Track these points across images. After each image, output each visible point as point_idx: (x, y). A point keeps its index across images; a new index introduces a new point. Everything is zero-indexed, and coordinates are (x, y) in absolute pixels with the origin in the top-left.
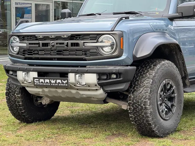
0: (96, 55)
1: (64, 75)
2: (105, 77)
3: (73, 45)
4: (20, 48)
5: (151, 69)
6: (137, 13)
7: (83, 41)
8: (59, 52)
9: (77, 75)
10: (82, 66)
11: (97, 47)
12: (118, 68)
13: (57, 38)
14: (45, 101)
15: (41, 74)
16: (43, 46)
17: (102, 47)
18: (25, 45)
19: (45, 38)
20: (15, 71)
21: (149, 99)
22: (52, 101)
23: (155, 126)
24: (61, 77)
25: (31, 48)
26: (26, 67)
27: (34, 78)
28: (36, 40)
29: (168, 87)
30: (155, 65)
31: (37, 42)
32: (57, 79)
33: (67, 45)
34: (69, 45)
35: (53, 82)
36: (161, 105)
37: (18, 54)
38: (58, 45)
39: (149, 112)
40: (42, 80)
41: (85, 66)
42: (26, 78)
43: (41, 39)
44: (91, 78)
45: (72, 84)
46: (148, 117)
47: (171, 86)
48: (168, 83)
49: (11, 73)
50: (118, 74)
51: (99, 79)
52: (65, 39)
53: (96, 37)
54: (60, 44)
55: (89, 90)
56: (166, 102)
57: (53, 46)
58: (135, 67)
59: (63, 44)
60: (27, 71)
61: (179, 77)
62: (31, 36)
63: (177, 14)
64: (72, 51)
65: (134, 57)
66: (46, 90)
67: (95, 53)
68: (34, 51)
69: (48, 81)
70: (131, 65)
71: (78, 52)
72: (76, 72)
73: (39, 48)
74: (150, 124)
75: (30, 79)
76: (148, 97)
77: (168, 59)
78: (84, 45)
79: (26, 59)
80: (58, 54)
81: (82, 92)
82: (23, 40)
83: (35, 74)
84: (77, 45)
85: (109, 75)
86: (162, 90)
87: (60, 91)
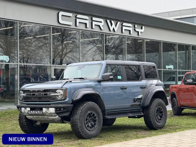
0: (55, 99)
1: (41, 109)
2: (58, 110)
3: (45, 94)
4: (23, 96)
5: (81, 106)
6: (84, 79)
7: (49, 93)
8: (40, 98)
9: (46, 109)
10: (48, 105)
11: (55, 95)
12: (64, 105)
13: (39, 91)
14: (38, 123)
15: (32, 109)
16: (32, 95)
17: (58, 96)
18: (25, 95)
19: (34, 91)
20: (21, 108)
21: (79, 120)
22: (41, 123)
23: (83, 133)
24: (40, 110)
25: (27, 97)
26: (26, 105)
27: (28, 111)
28: (30, 92)
29: (92, 115)
30: (84, 104)
31: (30, 93)
32: (38, 111)
33: (42, 95)
34: (43, 94)
35: (36, 112)
36: (87, 123)
37: (22, 99)
38: (39, 95)
39: (79, 126)
40: (31, 112)
41: (50, 105)
42: (25, 111)
43: (32, 92)
44: (52, 110)
45: (44, 113)
46: (78, 129)
47: (94, 115)
48: (92, 113)
49: (20, 109)
50: (64, 108)
51: (56, 111)
52: (42, 92)
53: (54, 91)
54: (40, 94)
55: (52, 116)
56: (92, 122)
57: (37, 95)
58: (73, 105)
59: (41, 94)
60: (25, 107)
61: (99, 110)
62: (28, 90)
63: (102, 79)
64: (45, 97)
65: (72, 100)
66: (35, 117)
67: (54, 98)
68: (29, 98)
69: (34, 112)
70: (71, 104)
71: (47, 98)
72: (46, 107)
73: (31, 96)
74: (80, 132)
75: (27, 112)
76: (78, 119)
77: (92, 101)
78: (49, 95)
79: (25, 101)
80: (39, 99)
81: (50, 117)
82: (24, 92)
83: (29, 109)
84: (47, 94)
85: (60, 108)
86: (87, 116)
87: (40, 117)
